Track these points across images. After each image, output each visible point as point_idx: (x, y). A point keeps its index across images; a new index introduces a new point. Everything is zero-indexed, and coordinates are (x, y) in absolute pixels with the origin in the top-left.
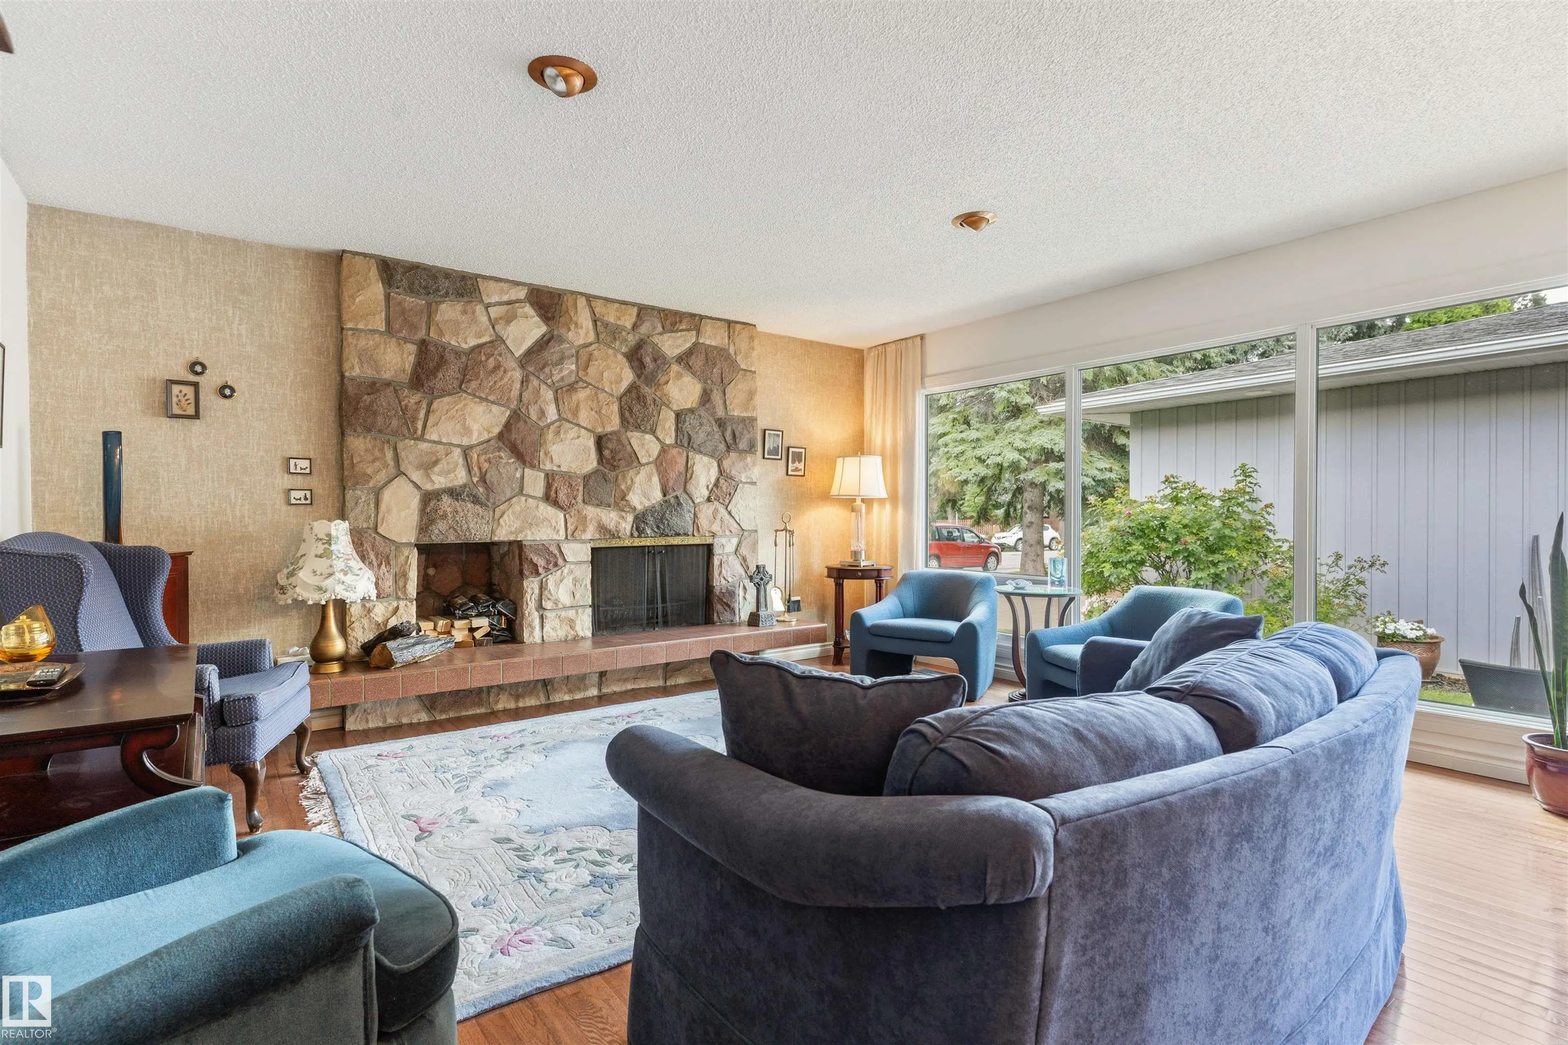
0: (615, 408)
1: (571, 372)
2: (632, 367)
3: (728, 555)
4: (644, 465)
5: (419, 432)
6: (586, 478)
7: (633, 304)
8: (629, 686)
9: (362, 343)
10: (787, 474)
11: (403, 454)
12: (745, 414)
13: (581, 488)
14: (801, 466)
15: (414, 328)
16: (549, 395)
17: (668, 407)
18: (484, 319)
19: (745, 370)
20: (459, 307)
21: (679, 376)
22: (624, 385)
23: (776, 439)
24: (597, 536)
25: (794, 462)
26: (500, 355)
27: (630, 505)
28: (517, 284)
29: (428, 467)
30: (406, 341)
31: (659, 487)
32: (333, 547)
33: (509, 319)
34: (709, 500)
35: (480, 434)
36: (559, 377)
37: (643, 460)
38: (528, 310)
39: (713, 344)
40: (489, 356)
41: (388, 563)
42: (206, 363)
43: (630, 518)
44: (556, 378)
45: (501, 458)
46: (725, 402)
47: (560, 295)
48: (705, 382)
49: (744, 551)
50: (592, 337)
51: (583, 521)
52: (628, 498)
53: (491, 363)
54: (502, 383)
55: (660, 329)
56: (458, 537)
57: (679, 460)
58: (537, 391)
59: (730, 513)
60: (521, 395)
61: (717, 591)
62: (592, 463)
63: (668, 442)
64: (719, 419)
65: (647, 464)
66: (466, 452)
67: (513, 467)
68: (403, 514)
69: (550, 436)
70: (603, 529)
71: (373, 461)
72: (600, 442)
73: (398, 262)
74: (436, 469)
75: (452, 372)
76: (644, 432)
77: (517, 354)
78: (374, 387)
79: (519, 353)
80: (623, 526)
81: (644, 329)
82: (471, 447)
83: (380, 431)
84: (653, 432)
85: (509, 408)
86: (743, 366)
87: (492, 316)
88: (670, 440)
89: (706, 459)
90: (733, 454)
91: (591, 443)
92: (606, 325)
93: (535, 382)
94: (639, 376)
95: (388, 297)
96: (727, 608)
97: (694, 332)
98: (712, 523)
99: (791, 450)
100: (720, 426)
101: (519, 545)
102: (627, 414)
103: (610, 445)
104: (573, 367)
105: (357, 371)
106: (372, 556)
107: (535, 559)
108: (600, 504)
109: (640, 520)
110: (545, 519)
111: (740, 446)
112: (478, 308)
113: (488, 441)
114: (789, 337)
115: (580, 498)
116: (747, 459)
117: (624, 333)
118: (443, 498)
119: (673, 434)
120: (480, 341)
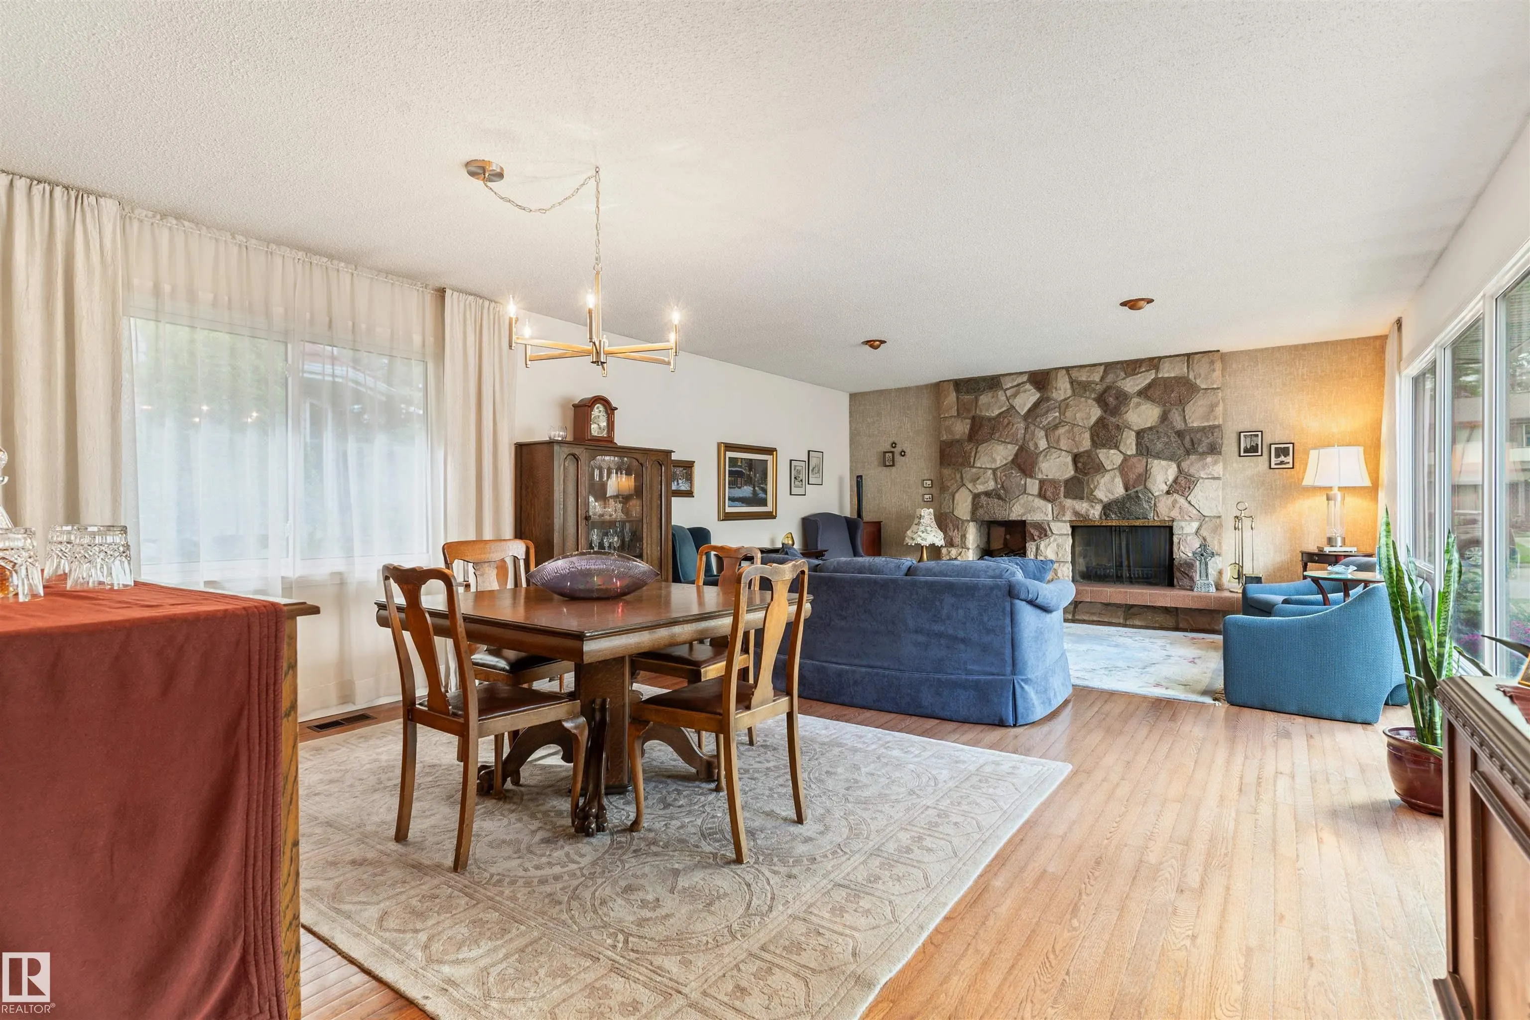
0: (1087, 435)
1: (1056, 417)
2: (1100, 406)
3: (1187, 535)
4: (1109, 471)
5: (972, 463)
6: (1067, 482)
7: (1100, 364)
8: (1095, 618)
9: (947, 423)
10: (1270, 468)
11: (964, 475)
12: (1206, 424)
13: (1062, 489)
14: (1289, 459)
15: (969, 411)
16: (1042, 433)
17: (1129, 428)
18: (1004, 398)
19: (1206, 389)
20: (990, 394)
21: (1138, 405)
22: (1093, 420)
23: (1254, 438)
24: (1074, 519)
25: (1277, 456)
26: (1011, 416)
27: (1097, 499)
28: (1021, 373)
29: (975, 480)
30: (965, 418)
31: (1121, 485)
32: (922, 521)
33: (1015, 395)
34: (1168, 493)
35: (1001, 461)
36: (1046, 422)
37: (1108, 468)
38: (1028, 386)
39: (1173, 375)
40: (1005, 418)
41: (958, 530)
42: (897, 443)
43: (1099, 508)
44: (1046, 423)
45: (1012, 473)
46: (1184, 417)
47: (1048, 373)
48: (1164, 405)
49: (1204, 532)
50: (1069, 393)
51: (1063, 508)
52: (1095, 493)
53: (1006, 421)
54: (1013, 431)
55: (1122, 374)
56: (990, 517)
57: (1137, 465)
58: (1033, 433)
59: (1189, 503)
60: (1025, 436)
61: (1176, 563)
62: (1070, 472)
63: (1129, 453)
64: (1178, 431)
65: (1112, 470)
66: (994, 471)
67: (1019, 478)
68: (964, 505)
69: (1041, 458)
70: (1076, 513)
71: (952, 480)
72: (1076, 458)
73: (962, 380)
74: (978, 482)
75: (986, 430)
76: (1110, 448)
77: (1022, 414)
78: (951, 444)
79: (1023, 412)
80: (1092, 512)
81: (1110, 379)
82: (997, 469)
83: (955, 465)
84: (1117, 447)
85: (1017, 445)
86: (1203, 386)
87: (1008, 395)
88: (1131, 450)
89: (1164, 463)
90: (1193, 457)
91: (1069, 459)
92: (1080, 383)
93: (1032, 427)
94: (1105, 412)
95: (958, 398)
96: (1186, 576)
97: (1153, 371)
98: (1171, 510)
99: (1273, 447)
100: (1179, 436)
101: (1023, 523)
102: (1095, 438)
103: (1081, 460)
104: (1057, 414)
105: (945, 437)
106: (951, 525)
107: (1032, 531)
108: (1075, 498)
109: (1107, 508)
110: (1038, 508)
111: (1200, 450)
112: (1000, 393)
113: (1006, 464)
114: (1273, 348)
115: (1062, 494)
116: (1209, 459)
117: (1093, 385)
118: (982, 497)
119: (1134, 447)
120: (1001, 411)
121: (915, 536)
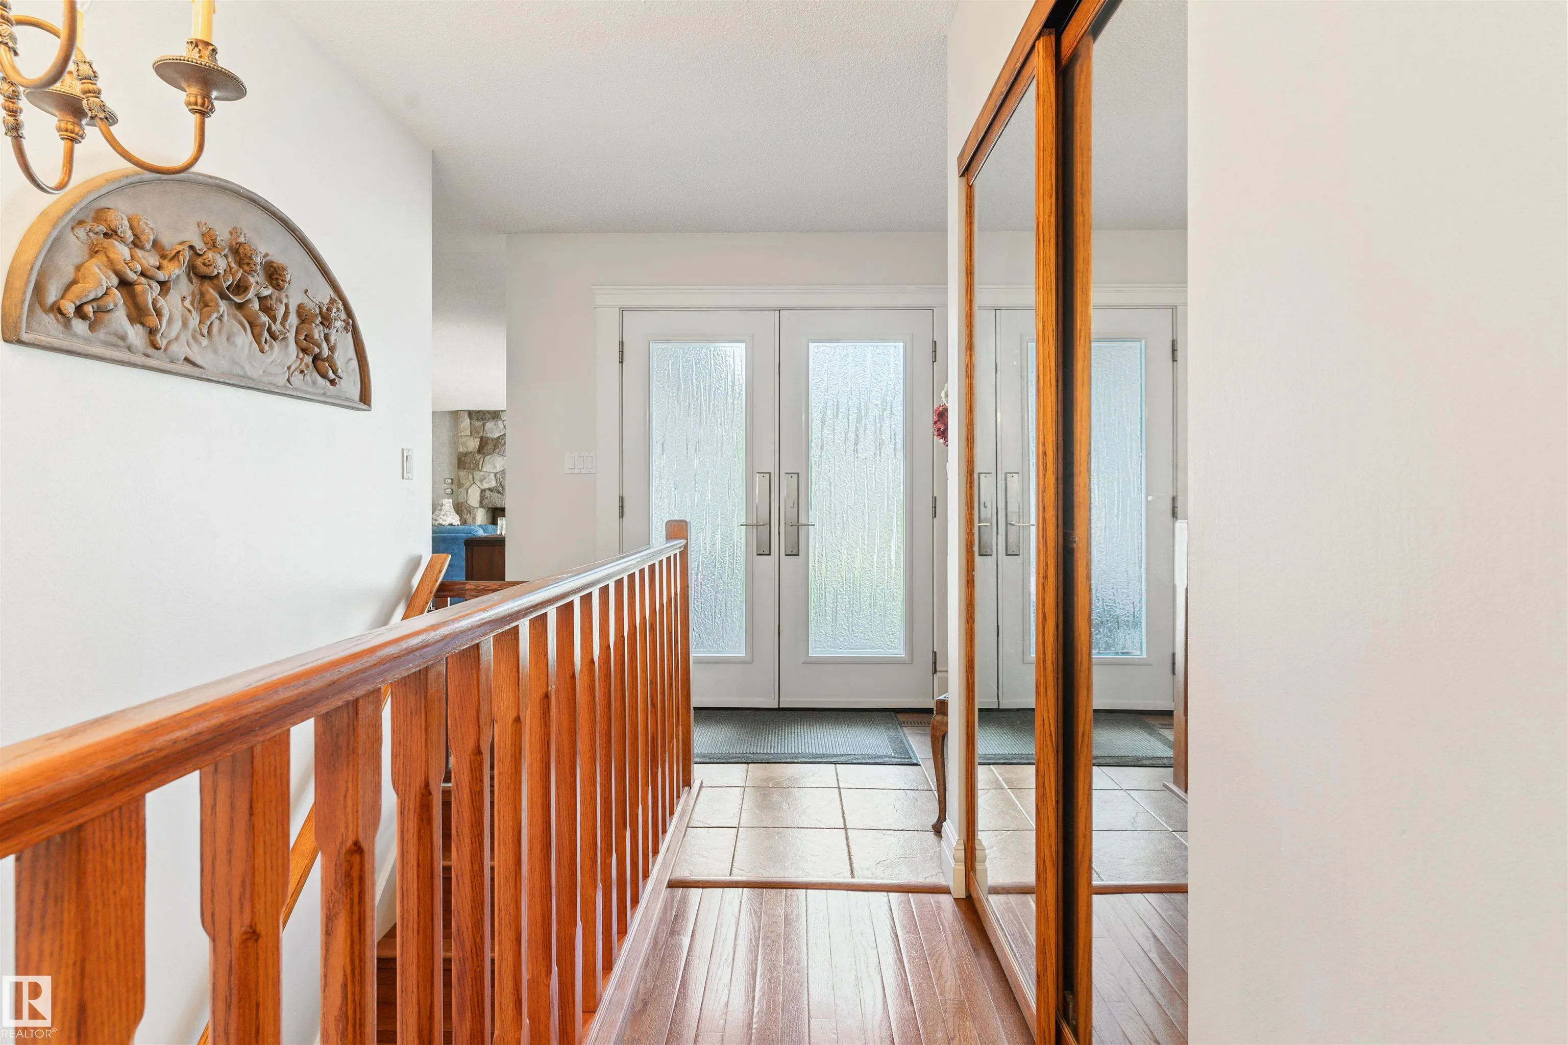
5: (480, 468)
9: (463, 440)
11: (475, 477)
15: (478, 432)
18: (502, 426)
20: (493, 423)
29: (481, 481)
30: (476, 437)
32: (443, 507)
40: (502, 439)
41: (470, 514)
56: (492, 505)
66: (496, 474)
68: (475, 497)
71: (466, 479)
73: (473, 411)
74: (484, 481)
75: (490, 446)
78: (466, 454)
82: (497, 473)
83: (469, 469)
95: (471, 423)
105: (461, 450)
106: (465, 511)
112: (500, 422)
118: (487, 491)
120: (500, 434)
121: (437, 518)
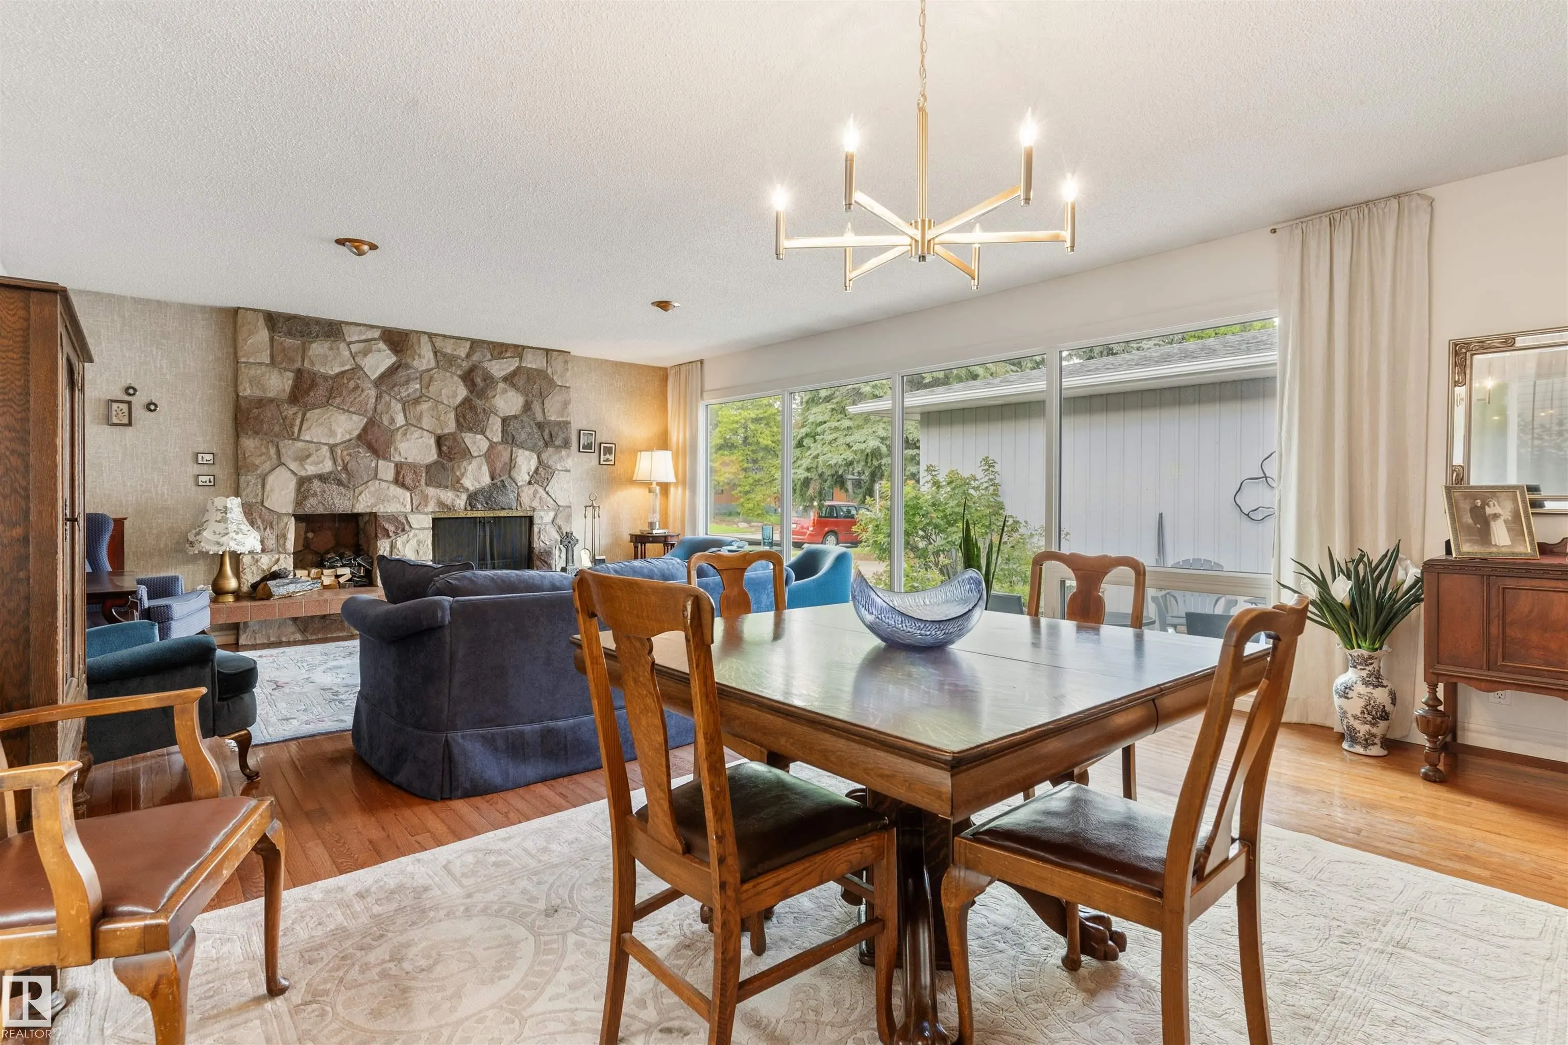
0: (452, 415)
1: (417, 389)
2: (466, 386)
3: (546, 524)
4: (475, 457)
5: (296, 434)
6: (428, 467)
7: (467, 339)
9: (252, 372)
10: (599, 464)
11: (283, 451)
12: (561, 419)
13: (424, 475)
14: (612, 457)
15: (292, 360)
16: (399, 406)
17: (495, 414)
18: (347, 353)
19: (561, 386)
20: (327, 345)
21: (505, 391)
22: (459, 399)
23: (590, 437)
24: (437, 510)
25: (605, 454)
26: (359, 379)
27: (463, 487)
28: (372, 327)
29: (303, 458)
30: (285, 370)
31: (488, 474)
32: (229, 515)
33: (366, 352)
34: (530, 483)
35: (343, 435)
36: (406, 394)
37: (475, 454)
38: (382, 345)
39: (534, 367)
40: (349, 380)
41: (271, 527)
42: (136, 387)
43: (464, 497)
44: (404, 394)
45: (359, 452)
46: (544, 410)
47: (407, 334)
48: (527, 395)
49: (559, 521)
50: (433, 364)
51: (425, 498)
52: (462, 482)
53: (352, 384)
54: (361, 398)
55: (489, 356)
56: (326, 509)
57: (504, 454)
58: (388, 405)
59: (547, 493)
60: (376, 407)
61: (536, 551)
62: (433, 456)
63: (495, 440)
64: (538, 423)
65: (478, 456)
66: (332, 448)
67: (369, 459)
68: (283, 493)
69: (399, 436)
70: (441, 504)
71: (261, 455)
72: (439, 441)
73: (279, 315)
74: (309, 461)
75: (320, 392)
76: (476, 433)
77: (372, 378)
78: (261, 403)
79: (374, 376)
80: (458, 502)
81: (476, 357)
82: (336, 445)
83: (266, 434)
84: (483, 433)
85: (366, 416)
86: (559, 383)
87: (353, 351)
88: (497, 438)
89: (527, 453)
90: (550, 449)
91: (432, 441)
92: (445, 355)
93: (387, 398)
94: (472, 392)
95: (272, 339)
96: (545, 562)
97: (518, 359)
98: (532, 501)
99: (603, 445)
100: (539, 427)
101: (374, 516)
102: (461, 420)
103: (447, 443)
104: (418, 386)
105: (246, 392)
107: (387, 526)
108: (439, 486)
109: (472, 498)
110: (395, 497)
111: (557, 443)
112: (342, 346)
113: (349, 440)
114: (602, 360)
115: (423, 482)
116: (564, 453)
117: (459, 361)
118: (314, 481)
119: (500, 435)
120: (343, 369)
